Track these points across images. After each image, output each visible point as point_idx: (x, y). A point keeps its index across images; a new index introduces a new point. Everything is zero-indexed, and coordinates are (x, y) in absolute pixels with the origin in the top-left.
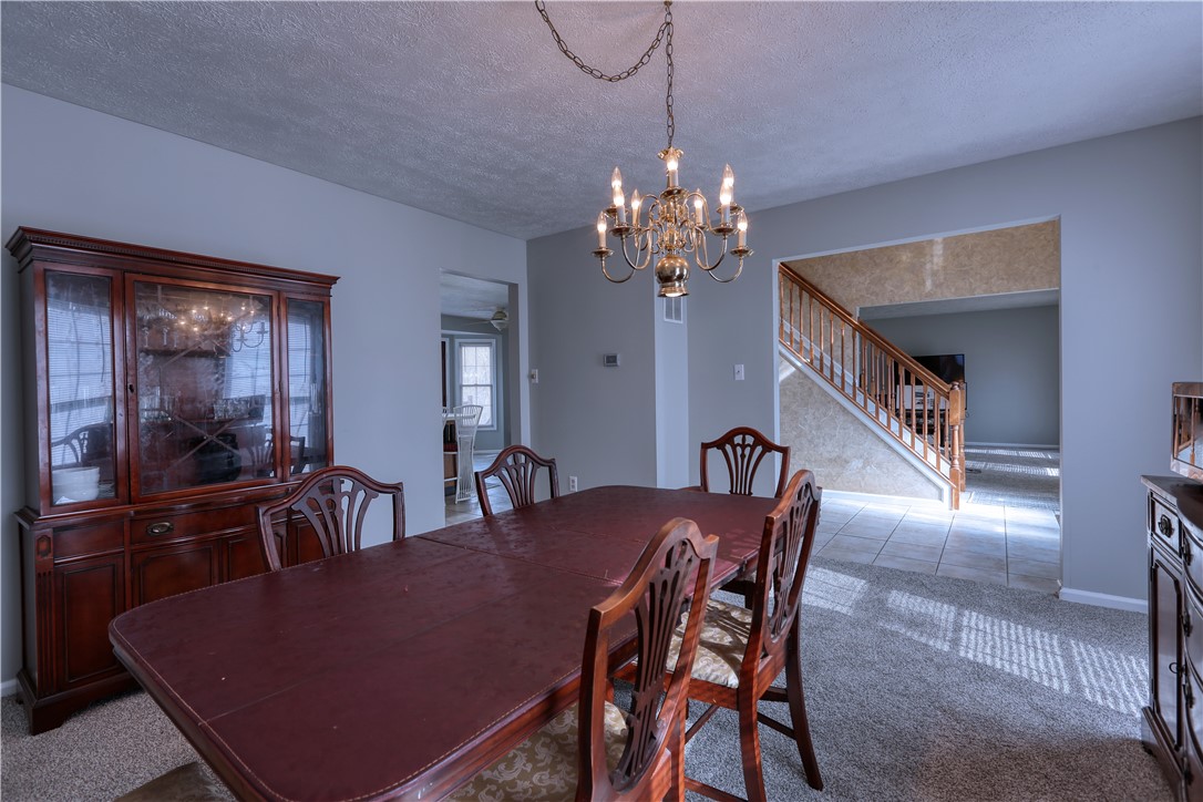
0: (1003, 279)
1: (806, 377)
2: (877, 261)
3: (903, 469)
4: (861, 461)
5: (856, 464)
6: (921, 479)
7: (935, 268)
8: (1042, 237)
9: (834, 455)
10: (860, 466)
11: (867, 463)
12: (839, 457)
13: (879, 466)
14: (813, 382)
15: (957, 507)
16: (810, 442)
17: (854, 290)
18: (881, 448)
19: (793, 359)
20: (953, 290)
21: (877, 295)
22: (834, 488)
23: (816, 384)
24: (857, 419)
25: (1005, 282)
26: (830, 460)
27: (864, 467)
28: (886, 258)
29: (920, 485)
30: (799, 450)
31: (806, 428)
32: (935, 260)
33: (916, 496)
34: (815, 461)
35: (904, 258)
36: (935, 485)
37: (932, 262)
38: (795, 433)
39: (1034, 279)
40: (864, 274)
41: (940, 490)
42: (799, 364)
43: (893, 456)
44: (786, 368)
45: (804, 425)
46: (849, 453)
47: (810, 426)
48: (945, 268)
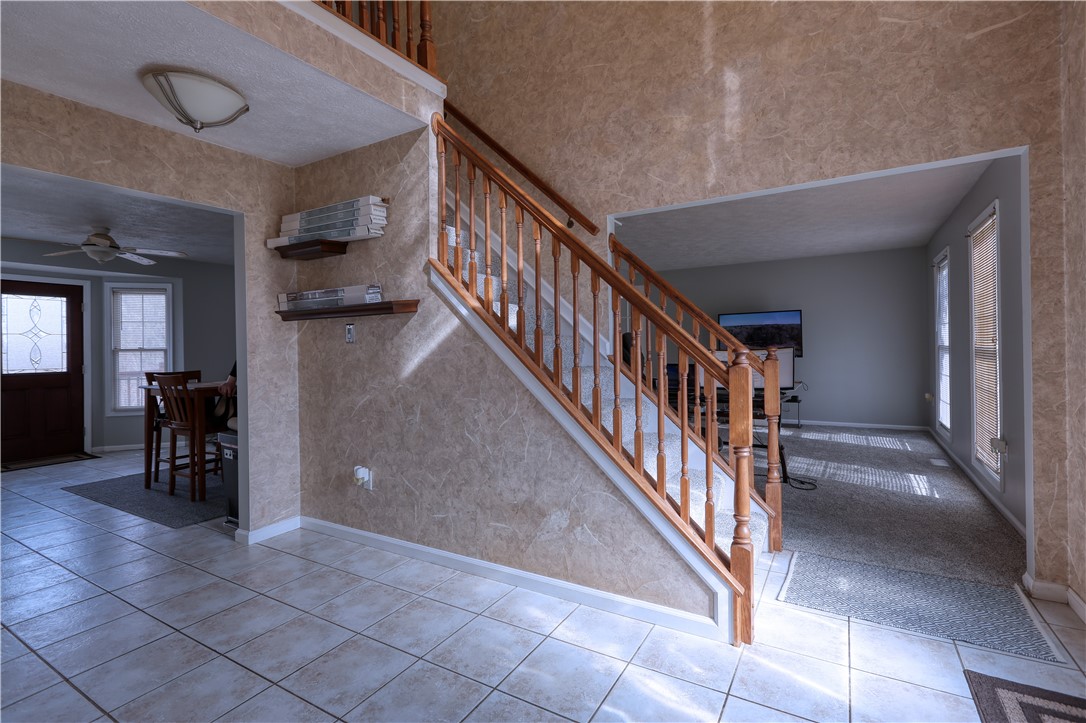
0: (841, 150)
1: (476, 336)
2: (637, 133)
3: (639, 539)
4: (566, 514)
5: (558, 519)
6: (674, 564)
7: (728, 138)
8: (913, 63)
9: (522, 497)
10: (565, 524)
11: (576, 519)
12: (530, 502)
13: (597, 527)
14: (486, 347)
15: (747, 638)
16: (483, 467)
17: (602, 187)
18: (600, 491)
19: (454, 301)
20: (757, 177)
21: (637, 193)
22: (522, 567)
23: (493, 352)
24: (558, 425)
25: (847, 155)
26: (515, 508)
27: (571, 528)
28: (650, 126)
29: (673, 579)
30: (467, 482)
31: (476, 440)
32: (728, 123)
33: (666, 603)
34: (492, 507)
35: (677, 124)
36: (701, 583)
37: (721, 128)
38: (459, 448)
39: (898, 145)
40: (617, 157)
41: (712, 596)
42: (464, 311)
43: (622, 510)
44: (446, 320)
45: (472, 433)
46: (545, 496)
47: (483, 435)
48: (743, 137)
